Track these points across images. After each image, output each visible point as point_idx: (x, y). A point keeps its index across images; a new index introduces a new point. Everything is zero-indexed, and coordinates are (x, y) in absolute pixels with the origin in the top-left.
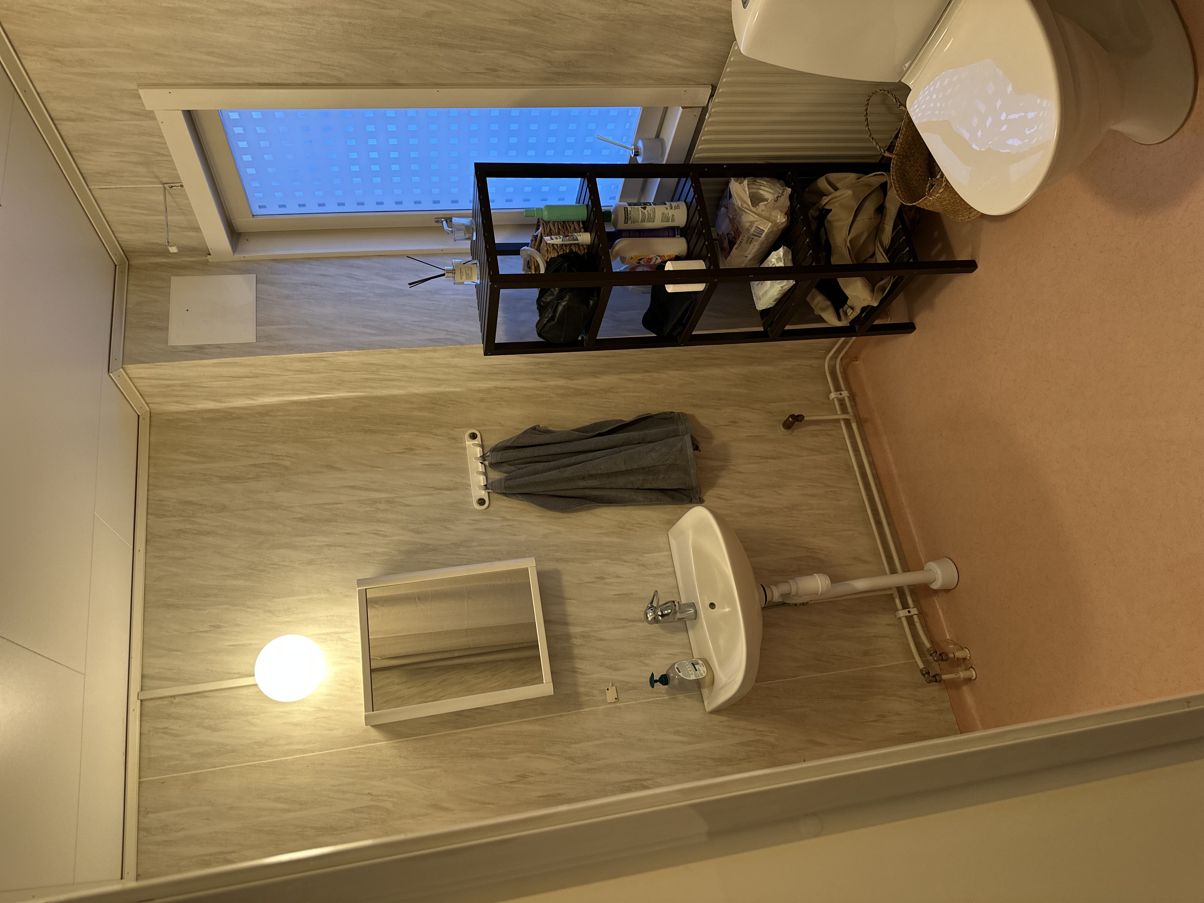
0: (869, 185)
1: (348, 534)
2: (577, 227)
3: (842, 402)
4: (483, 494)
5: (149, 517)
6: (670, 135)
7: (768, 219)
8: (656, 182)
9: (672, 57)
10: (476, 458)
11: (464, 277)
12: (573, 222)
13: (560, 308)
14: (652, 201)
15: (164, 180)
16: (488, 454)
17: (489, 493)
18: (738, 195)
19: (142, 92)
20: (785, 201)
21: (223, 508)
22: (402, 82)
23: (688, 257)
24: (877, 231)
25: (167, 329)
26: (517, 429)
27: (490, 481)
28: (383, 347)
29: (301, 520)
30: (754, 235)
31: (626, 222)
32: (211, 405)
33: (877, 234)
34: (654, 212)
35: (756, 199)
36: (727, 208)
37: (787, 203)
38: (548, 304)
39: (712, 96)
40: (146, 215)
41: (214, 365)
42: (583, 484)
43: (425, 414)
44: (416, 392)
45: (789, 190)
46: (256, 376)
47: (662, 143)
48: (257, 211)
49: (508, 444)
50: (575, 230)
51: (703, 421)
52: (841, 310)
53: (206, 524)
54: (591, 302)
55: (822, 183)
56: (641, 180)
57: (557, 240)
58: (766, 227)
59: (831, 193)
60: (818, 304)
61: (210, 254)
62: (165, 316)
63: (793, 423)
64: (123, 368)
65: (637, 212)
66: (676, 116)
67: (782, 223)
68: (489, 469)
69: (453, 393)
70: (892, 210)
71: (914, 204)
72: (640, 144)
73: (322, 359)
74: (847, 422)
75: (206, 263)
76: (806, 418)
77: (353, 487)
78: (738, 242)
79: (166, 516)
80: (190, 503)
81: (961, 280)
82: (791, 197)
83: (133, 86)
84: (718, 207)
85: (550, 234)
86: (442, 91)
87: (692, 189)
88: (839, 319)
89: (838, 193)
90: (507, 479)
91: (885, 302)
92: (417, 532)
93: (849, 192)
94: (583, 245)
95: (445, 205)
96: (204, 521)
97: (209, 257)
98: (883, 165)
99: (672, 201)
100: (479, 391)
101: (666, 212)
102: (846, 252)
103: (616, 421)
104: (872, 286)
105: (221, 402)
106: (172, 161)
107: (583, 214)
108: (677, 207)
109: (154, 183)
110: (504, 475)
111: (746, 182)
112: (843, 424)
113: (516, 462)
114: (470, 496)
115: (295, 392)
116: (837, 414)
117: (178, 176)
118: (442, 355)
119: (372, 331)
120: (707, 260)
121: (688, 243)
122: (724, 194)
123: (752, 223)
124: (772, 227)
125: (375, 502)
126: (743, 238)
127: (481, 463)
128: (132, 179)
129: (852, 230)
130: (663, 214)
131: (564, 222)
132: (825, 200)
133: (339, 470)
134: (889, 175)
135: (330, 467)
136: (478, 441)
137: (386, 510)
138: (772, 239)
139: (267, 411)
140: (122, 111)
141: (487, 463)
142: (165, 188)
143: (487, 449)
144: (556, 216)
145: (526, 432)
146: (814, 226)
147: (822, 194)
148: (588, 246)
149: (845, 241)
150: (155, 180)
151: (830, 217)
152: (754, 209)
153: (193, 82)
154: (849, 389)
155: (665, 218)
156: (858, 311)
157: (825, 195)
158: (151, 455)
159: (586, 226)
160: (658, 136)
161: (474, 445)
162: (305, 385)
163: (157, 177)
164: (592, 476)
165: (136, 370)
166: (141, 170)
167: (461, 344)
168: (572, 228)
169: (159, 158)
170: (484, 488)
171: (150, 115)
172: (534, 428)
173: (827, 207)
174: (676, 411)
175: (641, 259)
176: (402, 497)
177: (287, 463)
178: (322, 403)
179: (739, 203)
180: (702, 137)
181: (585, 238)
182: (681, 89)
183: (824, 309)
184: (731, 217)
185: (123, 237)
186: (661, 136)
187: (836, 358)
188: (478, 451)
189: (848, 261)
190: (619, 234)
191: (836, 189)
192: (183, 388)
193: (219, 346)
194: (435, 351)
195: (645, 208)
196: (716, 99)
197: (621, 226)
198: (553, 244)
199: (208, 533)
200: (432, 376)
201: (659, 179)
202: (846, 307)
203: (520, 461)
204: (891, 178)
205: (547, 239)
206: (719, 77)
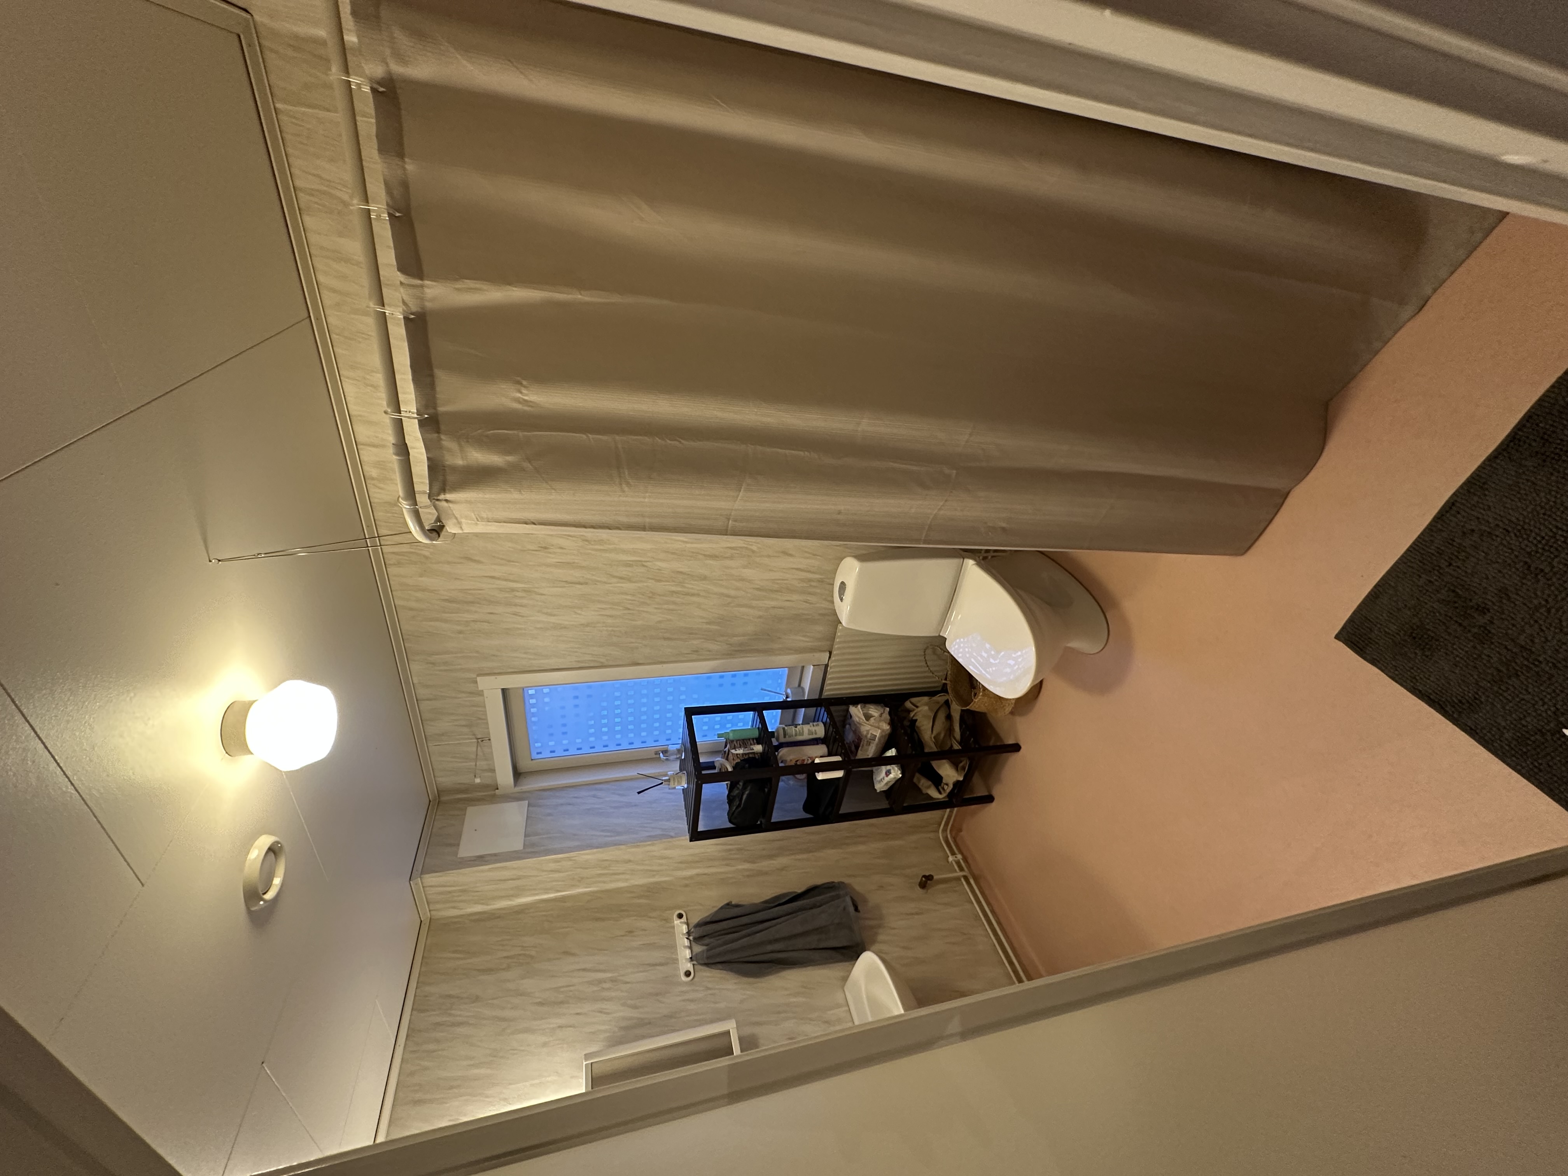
0: (938, 703)
1: (578, 1014)
2: (752, 742)
3: (958, 863)
4: (689, 966)
5: (413, 1012)
6: (807, 684)
7: (879, 728)
8: (802, 711)
9: (804, 636)
10: (683, 934)
11: (676, 783)
12: (749, 739)
13: (745, 797)
14: (801, 722)
15: (479, 737)
16: (692, 930)
17: (694, 965)
18: (856, 715)
19: (479, 679)
20: (886, 716)
21: (477, 999)
22: (641, 662)
23: (830, 754)
24: (950, 731)
25: (458, 845)
26: (713, 907)
27: (694, 954)
28: (616, 845)
29: (541, 1004)
30: (870, 739)
31: (785, 737)
32: (479, 908)
33: (950, 733)
34: (803, 729)
35: (868, 717)
36: (850, 725)
37: (888, 717)
38: (734, 797)
39: (830, 657)
40: (460, 762)
41: (490, 870)
42: (770, 948)
43: (643, 901)
44: (636, 883)
45: (888, 709)
46: (519, 878)
47: (803, 689)
48: (535, 756)
49: (708, 920)
50: (751, 744)
51: (857, 888)
52: (940, 788)
53: (460, 1016)
54: (766, 790)
55: (908, 704)
56: (792, 710)
57: (740, 751)
58: (878, 733)
59: (914, 710)
60: (923, 784)
61: (498, 789)
62: (460, 835)
63: (926, 882)
64: (420, 877)
65: (792, 730)
66: (810, 671)
67: (887, 730)
68: (693, 943)
69: (665, 882)
70: (956, 716)
71: (968, 707)
72: (789, 691)
73: (569, 859)
74: (966, 878)
75: (494, 796)
76: (935, 877)
77: (584, 970)
78: (861, 745)
79: (427, 1011)
80: (450, 996)
81: (1014, 759)
82: (890, 713)
83: (474, 676)
84: (844, 726)
85: (735, 748)
86: (665, 666)
87: (825, 713)
88: (940, 793)
89: (919, 709)
90: (708, 950)
91: (968, 777)
92: (635, 1007)
93: (926, 708)
94: (757, 754)
95: (662, 742)
96: (459, 1013)
97: (497, 791)
98: (944, 690)
99: (814, 722)
100: (685, 878)
101: (811, 729)
102: (933, 745)
103: (791, 893)
104: (956, 765)
105: (487, 905)
106: (487, 723)
107: (756, 734)
108: (817, 725)
109: (471, 739)
110: (705, 948)
111: (859, 706)
112: (962, 879)
113: (717, 934)
114: (678, 969)
115: (547, 891)
116: (956, 871)
117: (489, 734)
118: (657, 849)
119: (609, 834)
120: (842, 755)
121: (828, 747)
122: (847, 716)
123: (868, 731)
124: (881, 733)
125: (600, 981)
126: (864, 742)
127: (687, 938)
128: (458, 737)
129: (934, 729)
130: (809, 730)
131: (743, 740)
132: (912, 714)
133: (573, 955)
134: (949, 695)
135: (567, 953)
136: (684, 919)
137: (609, 989)
138: (883, 741)
139: (522, 910)
140: (463, 692)
141: (691, 938)
142: (478, 742)
143: (691, 926)
144: (737, 737)
145: (722, 908)
146: (909, 731)
147: (909, 711)
148: (761, 753)
149: (931, 738)
150: (473, 736)
151: (917, 724)
152: (868, 723)
153: (512, 670)
154: (962, 854)
155: (810, 733)
156: (951, 786)
157: (911, 711)
158: (425, 955)
159: (758, 741)
160: (799, 685)
161: (681, 923)
162: (554, 883)
163: (474, 735)
164: (777, 941)
165: (430, 879)
166: (466, 730)
167: (672, 837)
168: (749, 744)
169: (480, 721)
170: (690, 960)
171: (480, 694)
172: (728, 904)
173: (914, 718)
174: (836, 881)
175: (797, 761)
176: (623, 976)
177: (533, 953)
178: (563, 899)
179: (857, 719)
180: (828, 682)
181: (758, 748)
182: (811, 655)
183: (929, 787)
184: (854, 729)
185: (439, 780)
186: (802, 685)
187: (946, 831)
188: (684, 928)
189: (935, 749)
190: (782, 745)
191: (917, 707)
192: (460, 894)
193: (495, 855)
194: (653, 845)
195: (796, 727)
196: (833, 658)
197: (782, 740)
198: (737, 754)
199: (460, 1024)
200: (649, 868)
201: (804, 709)
202: (942, 784)
203: (719, 933)
204: (950, 697)
205: (733, 751)
206: (832, 645)
